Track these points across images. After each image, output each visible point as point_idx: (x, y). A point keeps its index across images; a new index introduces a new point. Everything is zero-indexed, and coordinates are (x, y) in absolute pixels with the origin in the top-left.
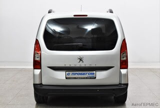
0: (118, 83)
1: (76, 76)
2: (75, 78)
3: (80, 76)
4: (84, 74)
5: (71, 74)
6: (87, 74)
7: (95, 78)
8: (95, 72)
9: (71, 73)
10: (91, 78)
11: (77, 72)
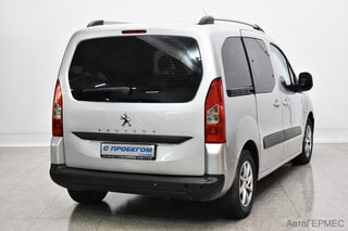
0: (202, 173)
1: (119, 153)
2: (117, 157)
3: (125, 153)
4: (133, 150)
5: (110, 148)
6: (139, 150)
7: (154, 159)
8: (153, 147)
9: (110, 146)
10: (145, 158)
11: (121, 146)
